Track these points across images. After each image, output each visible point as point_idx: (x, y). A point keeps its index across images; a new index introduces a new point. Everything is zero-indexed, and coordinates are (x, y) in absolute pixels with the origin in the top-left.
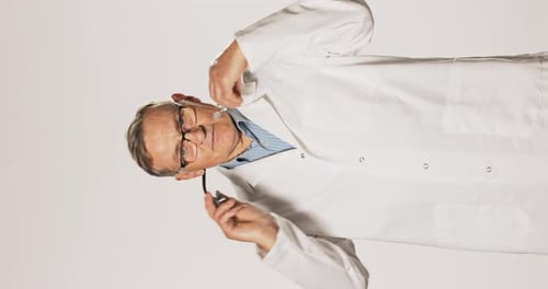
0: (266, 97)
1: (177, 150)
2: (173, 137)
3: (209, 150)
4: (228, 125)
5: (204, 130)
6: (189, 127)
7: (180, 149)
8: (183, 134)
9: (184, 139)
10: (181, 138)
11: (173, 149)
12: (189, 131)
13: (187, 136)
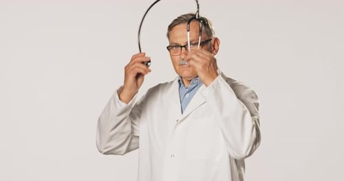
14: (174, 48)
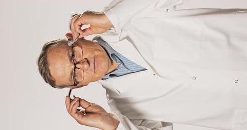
0: (128, 38)
1: (71, 74)
2: (68, 67)
3: (92, 73)
4: (104, 57)
5: (88, 62)
6: (78, 60)
7: (73, 74)
8: (75, 64)
9: (75, 68)
10: (73, 67)
11: (68, 74)
12: (78, 63)
13: (77, 66)
14: (76, 78)
